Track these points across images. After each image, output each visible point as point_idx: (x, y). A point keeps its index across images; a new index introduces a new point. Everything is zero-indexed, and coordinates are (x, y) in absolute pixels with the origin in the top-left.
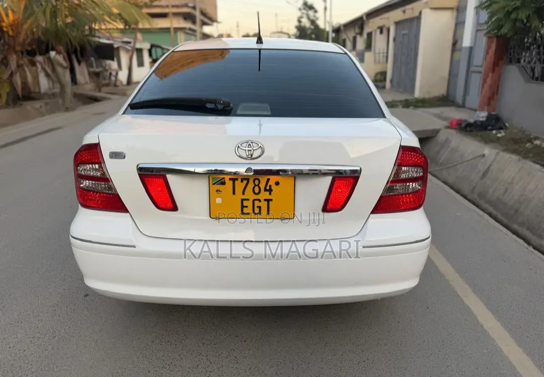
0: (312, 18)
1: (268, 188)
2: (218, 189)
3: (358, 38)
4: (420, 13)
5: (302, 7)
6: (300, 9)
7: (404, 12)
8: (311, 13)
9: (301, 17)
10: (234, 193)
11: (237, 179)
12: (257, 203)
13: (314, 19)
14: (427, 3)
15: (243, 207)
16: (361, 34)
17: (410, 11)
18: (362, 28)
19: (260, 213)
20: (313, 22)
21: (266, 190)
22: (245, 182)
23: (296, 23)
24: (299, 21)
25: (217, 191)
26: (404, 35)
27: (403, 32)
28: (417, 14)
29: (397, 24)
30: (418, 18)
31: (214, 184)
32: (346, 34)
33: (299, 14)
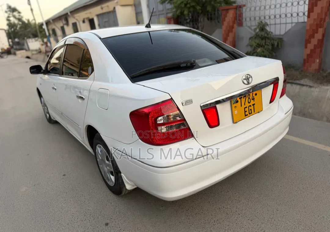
0: (17, 17)
1: (253, 98)
2: (235, 106)
3: (65, 27)
4: (114, 8)
5: (7, 10)
6: (6, 12)
7: (102, 8)
8: (16, 14)
9: (9, 17)
10: (241, 106)
11: (242, 97)
12: (250, 108)
13: (20, 17)
14: (117, 2)
15: (245, 112)
16: (67, 24)
17: (106, 7)
18: (67, 21)
19: (251, 113)
20: (20, 20)
21: (252, 99)
22: (245, 98)
23: (6, 22)
24: (8, 20)
25: (235, 107)
26: (105, 22)
27: (105, 20)
28: (112, 9)
29: (98, 16)
30: (114, 11)
31: (233, 104)
32: (55, 26)
33: (6, 15)
